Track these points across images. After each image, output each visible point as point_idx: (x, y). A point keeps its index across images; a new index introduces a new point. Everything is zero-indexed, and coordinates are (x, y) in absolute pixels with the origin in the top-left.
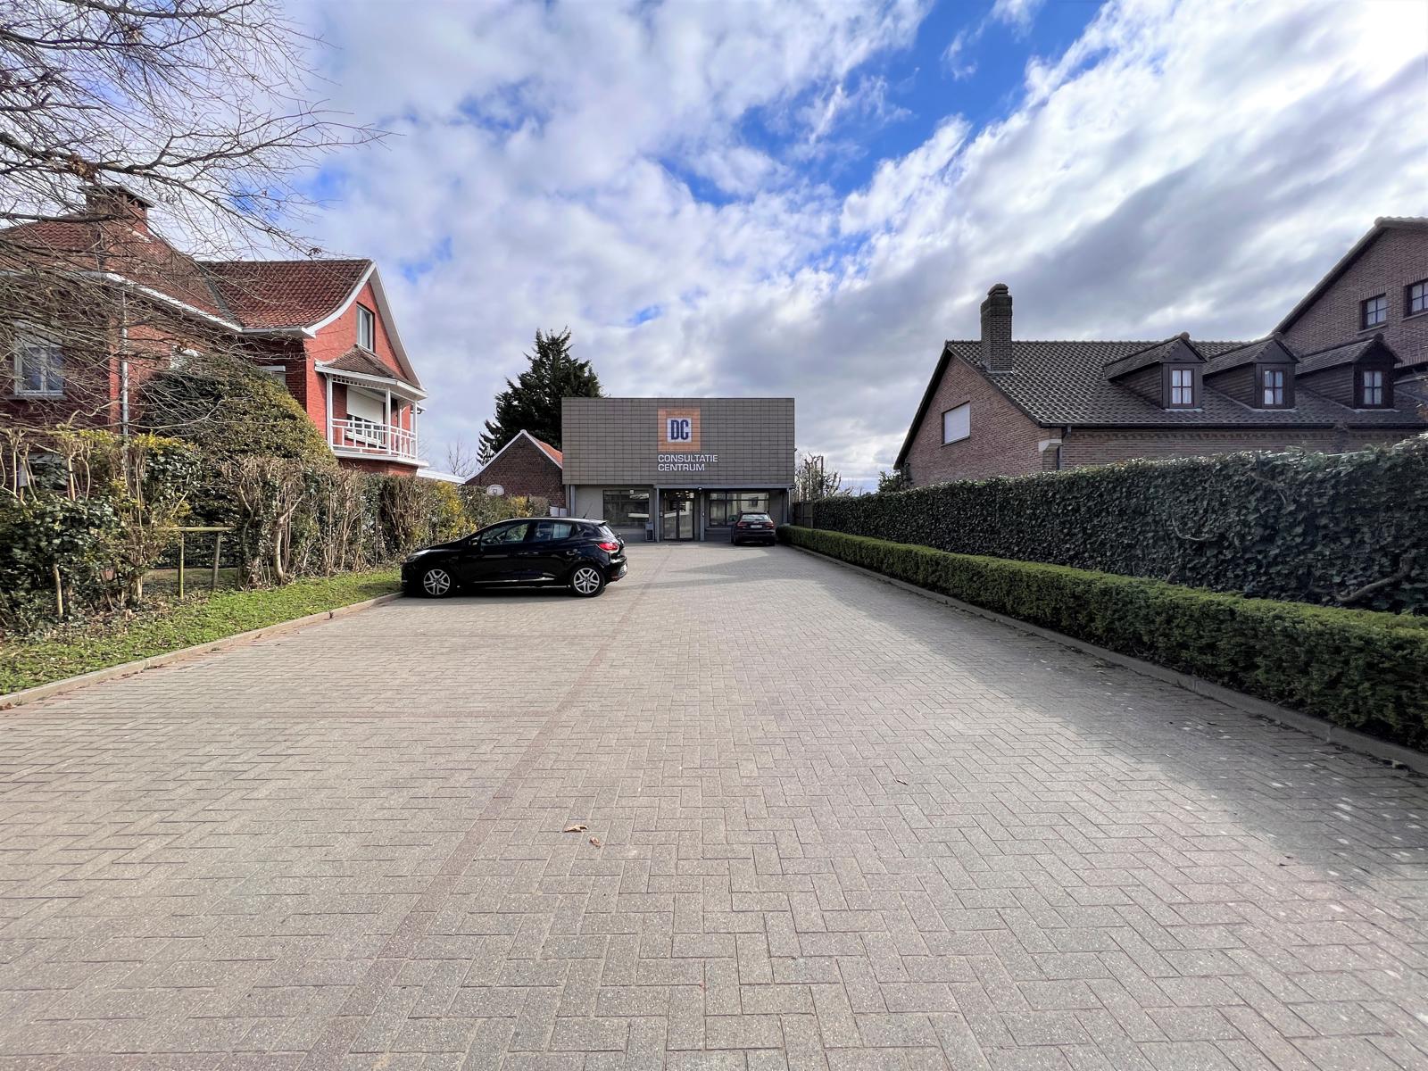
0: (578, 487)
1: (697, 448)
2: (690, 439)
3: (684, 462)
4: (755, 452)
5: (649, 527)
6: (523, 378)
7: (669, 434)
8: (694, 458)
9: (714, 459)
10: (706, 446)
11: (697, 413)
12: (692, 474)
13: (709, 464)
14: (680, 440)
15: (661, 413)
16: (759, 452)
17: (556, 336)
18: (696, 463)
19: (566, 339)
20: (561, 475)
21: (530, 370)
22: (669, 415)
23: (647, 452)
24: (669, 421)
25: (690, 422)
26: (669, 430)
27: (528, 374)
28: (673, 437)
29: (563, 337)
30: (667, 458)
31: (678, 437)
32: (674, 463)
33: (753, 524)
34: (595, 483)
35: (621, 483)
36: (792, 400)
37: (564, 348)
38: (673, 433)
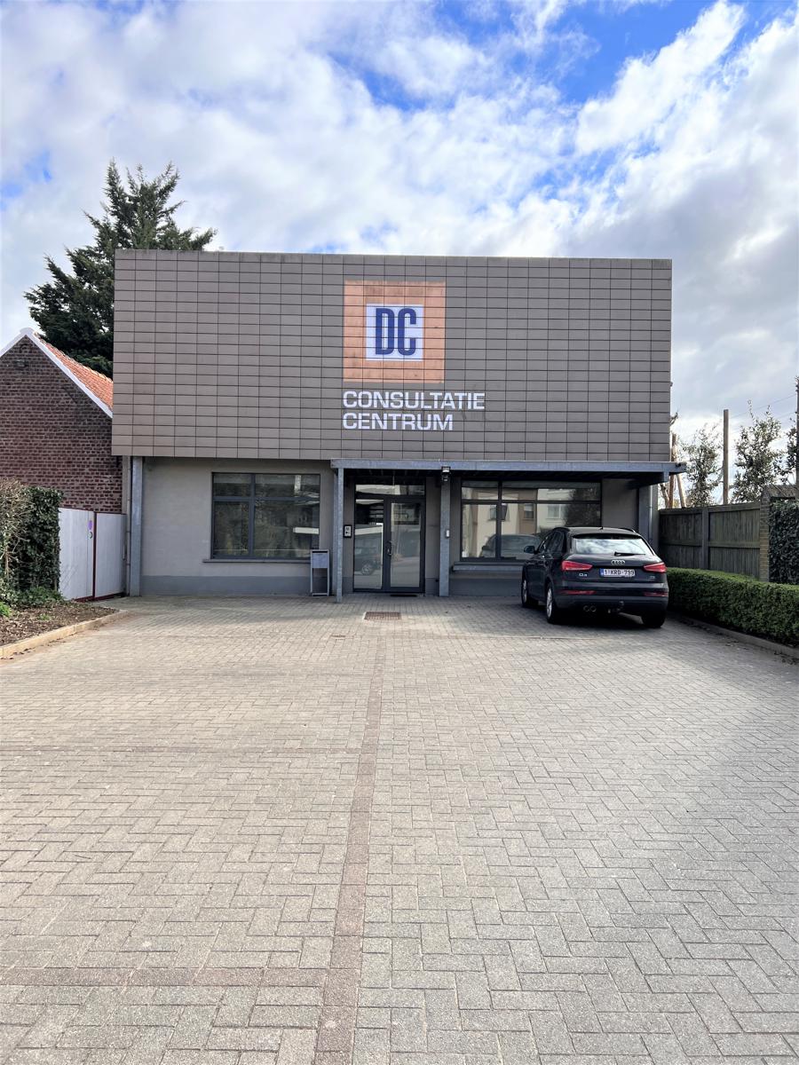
0: (151, 463)
1: (435, 376)
2: (419, 354)
3: (404, 410)
4: (575, 386)
5: (319, 561)
6: (79, 260)
7: (371, 342)
8: (429, 400)
9: (475, 401)
10: (457, 372)
11: (438, 292)
12: (424, 437)
13: (463, 415)
14: (396, 354)
15: (353, 291)
16: (583, 386)
17: (149, 182)
18: (432, 411)
19: (169, 188)
20: (109, 435)
21: (94, 244)
22: (370, 295)
23: (317, 383)
24: (371, 312)
25: (419, 312)
26: (371, 332)
27: (91, 253)
28: (379, 350)
29: (163, 185)
30: (365, 399)
31: (390, 349)
32: (381, 410)
33: (607, 565)
34: (190, 453)
35: (252, 454)
36: (663, 267)
37: (166, 206)
38: (379, 338)
